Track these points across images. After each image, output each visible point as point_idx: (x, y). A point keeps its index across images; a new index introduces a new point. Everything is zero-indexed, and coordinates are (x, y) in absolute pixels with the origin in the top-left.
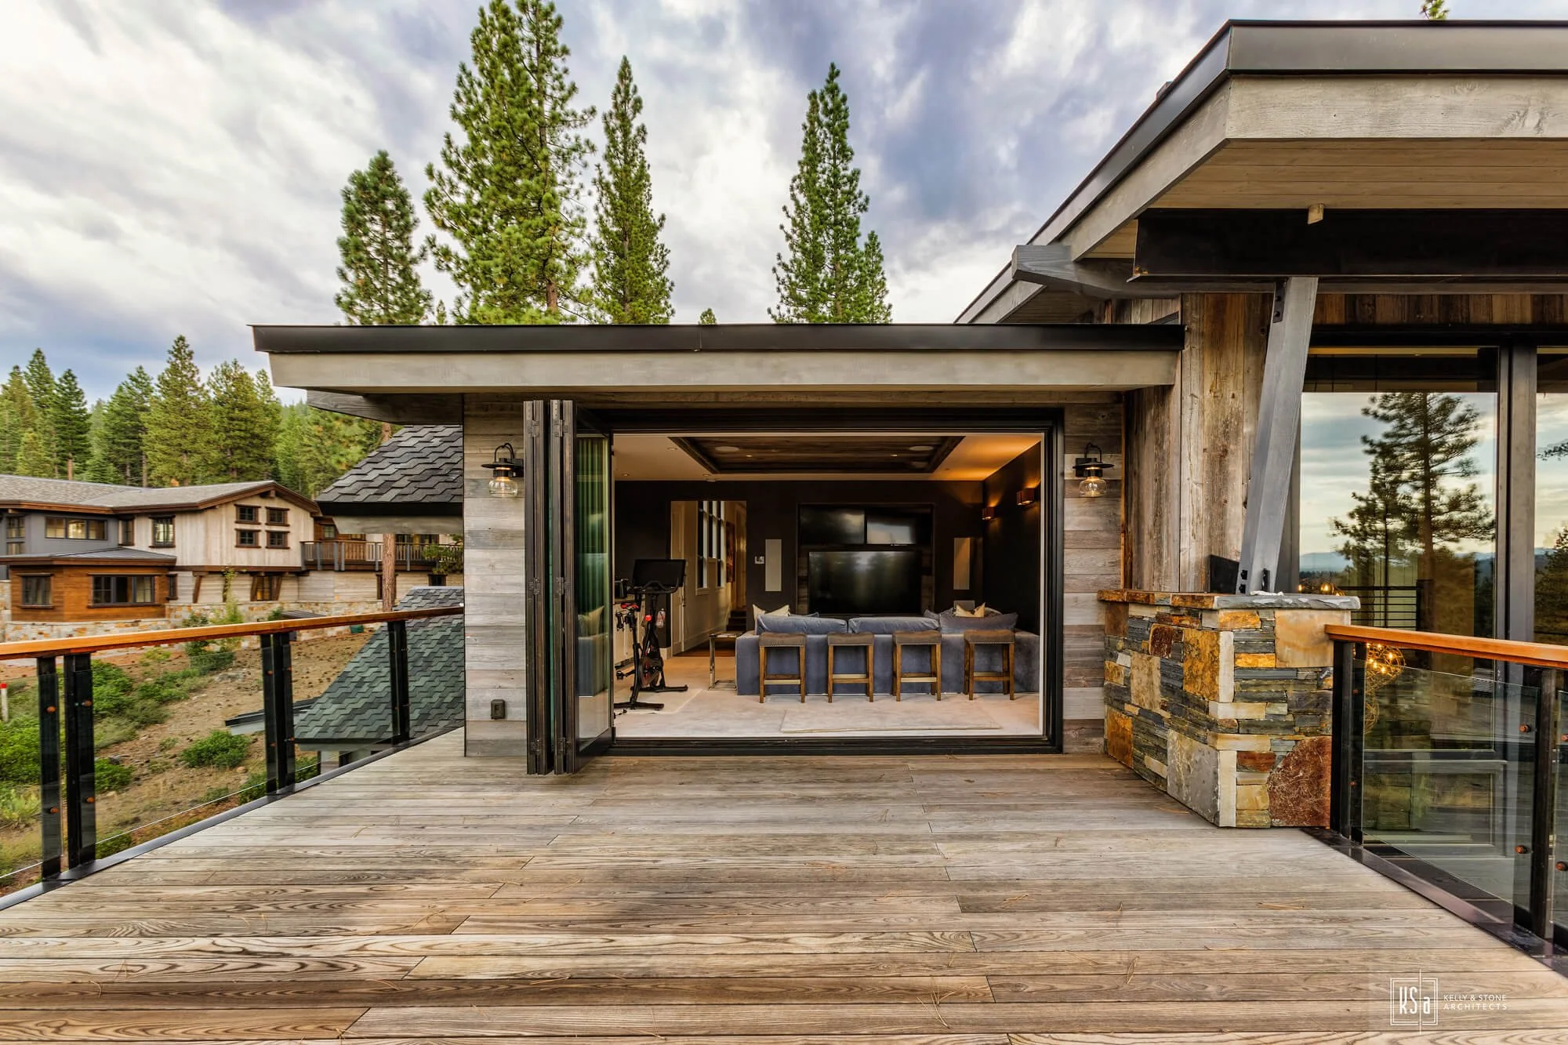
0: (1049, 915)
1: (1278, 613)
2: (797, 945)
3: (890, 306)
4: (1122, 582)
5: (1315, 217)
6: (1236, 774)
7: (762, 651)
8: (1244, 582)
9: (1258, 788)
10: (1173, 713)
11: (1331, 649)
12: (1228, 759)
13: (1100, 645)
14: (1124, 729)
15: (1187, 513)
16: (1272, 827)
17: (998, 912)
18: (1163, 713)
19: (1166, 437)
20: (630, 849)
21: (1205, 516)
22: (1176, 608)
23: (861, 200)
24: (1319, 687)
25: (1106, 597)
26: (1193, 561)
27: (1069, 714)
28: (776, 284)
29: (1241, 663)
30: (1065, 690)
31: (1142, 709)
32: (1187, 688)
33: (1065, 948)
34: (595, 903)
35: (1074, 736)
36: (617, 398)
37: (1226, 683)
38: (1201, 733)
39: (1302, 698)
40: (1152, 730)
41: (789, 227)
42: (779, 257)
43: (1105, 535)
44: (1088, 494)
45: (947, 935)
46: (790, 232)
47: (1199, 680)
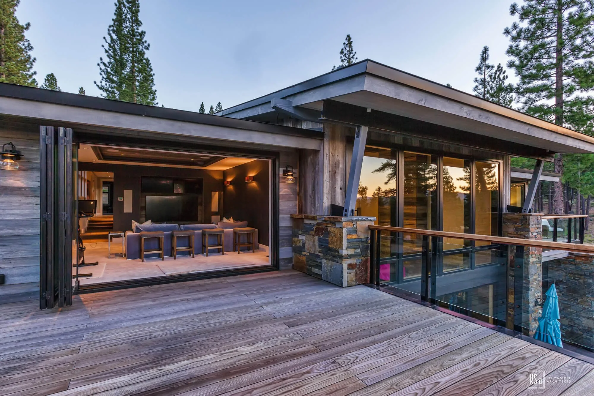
0: (316, 322)
1: (358, 222)
2: (242, 351)
3: (156, 91)
4: (298, 212)
5: (369, 111)
6: (347, 271)
7: (143, 239)
8: (346, 213)
9: (352, 274)
10: (324, 254)
11: (370, 232)
12: (345, 266)
13: (290, 232)
14: (302, 260)
15: (325, 191)
16: (356, 285)
17: (300, 325)
18: (319, 254)
19: (317, 166)
20: (131, 333)
21: (330, 192)
22: (325, 221)
23: (146, 45)
24: (367, 243)
25: (294, 216)
26: (327, 206)
27: (282, 256)
28: (100, 71)
29: (348, 238)
30: (280, 248)
31: (310, 254)
32: (330, 246)
33: (328, 331)
34: (137, 358)
35: (283, 264)
36: (83, 128)
37: (345, 244)
38: (336, 259)
39: (363, 247)
40: (315, 260)
41: (107, 47)
42: (101, 59)
43: (292, 196)
44: (288, 182)
45: (291, 335)
46: (107, 49)
47: (335, 244)
